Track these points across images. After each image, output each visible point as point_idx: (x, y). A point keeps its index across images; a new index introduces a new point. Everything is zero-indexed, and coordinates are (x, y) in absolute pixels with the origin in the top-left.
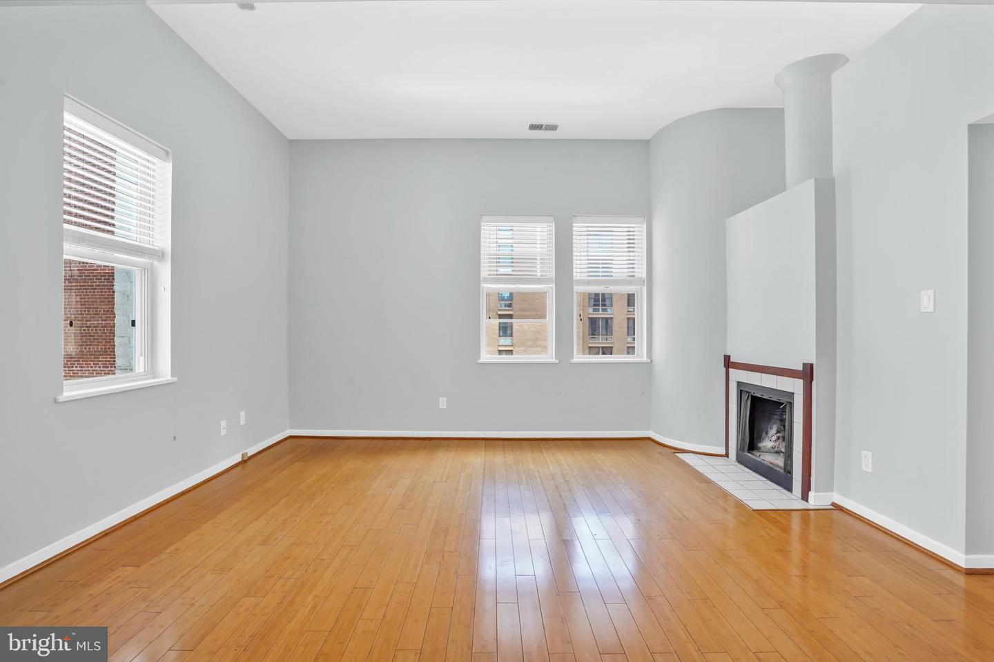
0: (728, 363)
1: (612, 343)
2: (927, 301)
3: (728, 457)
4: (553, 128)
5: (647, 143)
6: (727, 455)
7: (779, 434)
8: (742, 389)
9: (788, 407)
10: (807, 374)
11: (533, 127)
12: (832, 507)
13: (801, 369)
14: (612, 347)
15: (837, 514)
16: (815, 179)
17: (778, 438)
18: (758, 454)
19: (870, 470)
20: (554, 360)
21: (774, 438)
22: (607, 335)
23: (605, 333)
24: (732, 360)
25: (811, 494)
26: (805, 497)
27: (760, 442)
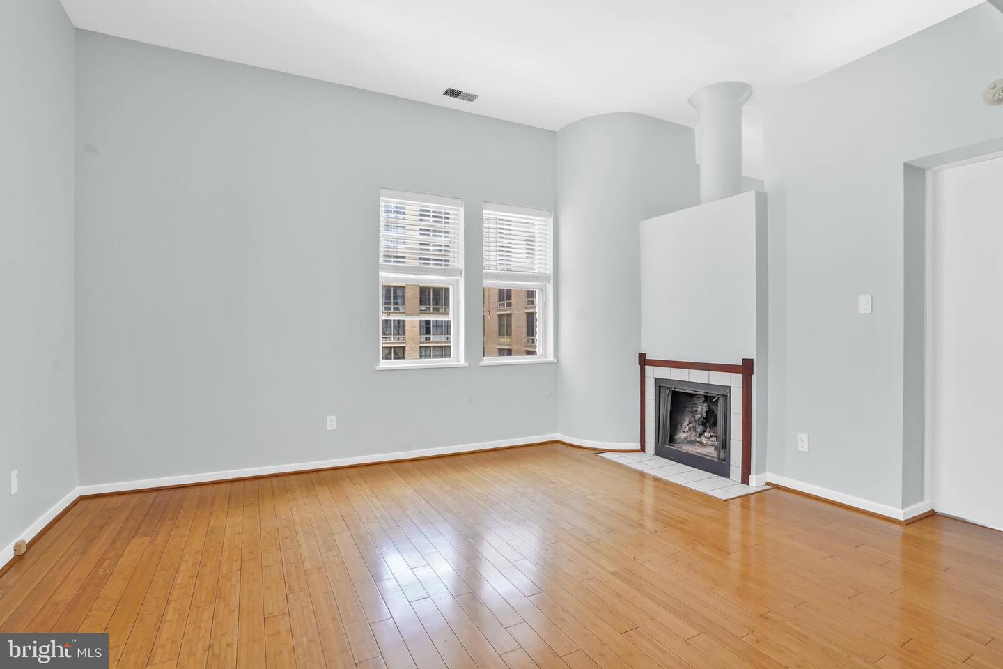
0: (643, 361)
1: (404, 343)
2: (864, 305)
3: (644, 452)
4: (471, 98)
5: (553, 134)
6: (643, 450)
7: (690, 425)
8: (660, 385)
9: (721, 400)
10: (746, 368)
11: (452, 93)
12: (770, 487)
13: (741, 364)
14: (404, 347)
15: (774, 491)
16: (756, 192)
17: (690, 429)
18: (679, 445)
19: (805, 449)
20: (462, 362)
21: (687, 429)
22: (399, 334)
23: (396, 332)
24: (647, 358)
25: (753, 478)
26: (745, 480)
27: (676, 434)
